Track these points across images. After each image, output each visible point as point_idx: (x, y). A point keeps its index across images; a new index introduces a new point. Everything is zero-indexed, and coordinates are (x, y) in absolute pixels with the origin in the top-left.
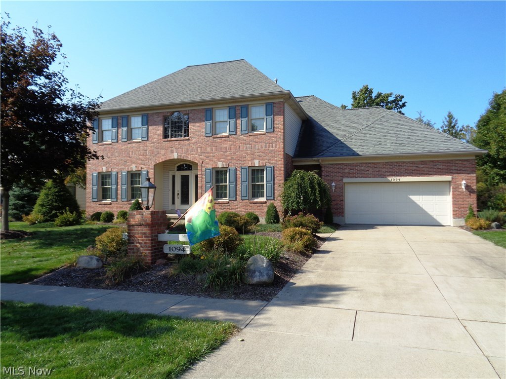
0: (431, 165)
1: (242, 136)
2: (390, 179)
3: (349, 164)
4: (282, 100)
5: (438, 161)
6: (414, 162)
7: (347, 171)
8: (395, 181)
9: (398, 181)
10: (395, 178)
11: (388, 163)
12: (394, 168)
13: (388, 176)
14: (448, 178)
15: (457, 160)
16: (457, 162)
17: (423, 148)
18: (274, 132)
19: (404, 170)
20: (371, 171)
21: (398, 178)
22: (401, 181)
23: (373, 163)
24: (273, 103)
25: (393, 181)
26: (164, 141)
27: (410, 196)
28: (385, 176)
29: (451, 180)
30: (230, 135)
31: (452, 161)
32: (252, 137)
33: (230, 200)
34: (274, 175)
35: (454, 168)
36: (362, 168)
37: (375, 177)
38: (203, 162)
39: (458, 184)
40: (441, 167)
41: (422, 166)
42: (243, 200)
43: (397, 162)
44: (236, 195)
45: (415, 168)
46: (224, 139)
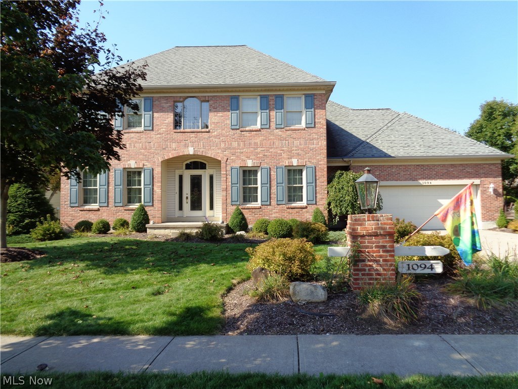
0: (461, 168)
1: (277, 131)
2: (422, 182)
3: (379, 166)
4: (324, 92)
5: (467, 164)
6: (444, 165)
7: (378, 173)
8: (427, 184)
9: (429, 184)
10: (427, 181)
11: (419, 165)
12: (425, 171)
13: (419, 179)
14: (477, 181)
15: (484, 164)
16: (484, 166)
17: (453, 151)
18: (315, 127)
19: (435, 173)
20: (402, 173)
21: (429, 181)
22: (432, 184)
23: (404, 165)
24: (314, 95)
25: (424, 184)
26: (175, 132)
27: (439, 200)
28: (416, 179)
29: (479, 183)
30: (262, 129)
31: (480, 164)
32: (289, 132)
33: (262, 205)
34: (316, 176)
35: (481, 171)
36: (393, 170)
37: (406, 180)
38: (227, 159)
39: (485, 187)
40: (470, 171)
41: (452, 169)
42: (278, 205)
43: (428, 165)
44: (270, 199)
45: (446, 171)
46: (255, 132)
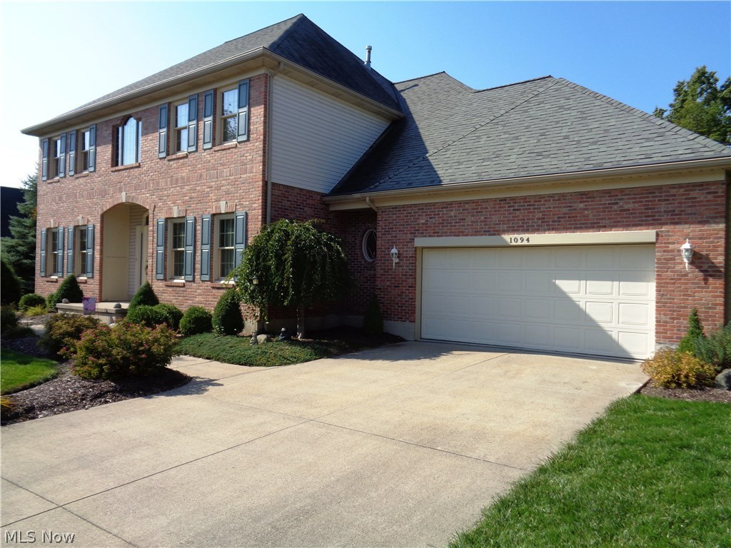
0: (606, 200)
1: (205, 154)
2: (508, 238)
3: (426, 205)
4: (262, 71)
5: (622, 190)
6: (563, 195)
7: (423, 221)
8: (519, 243)
9: (525, 243)
10: (518, 236)
11: (505, 199)
12: (518, 213)
13: (505, 231)
14: (647, 235)
15: (673, 187)
16: (673, 191)
17: (588, 159)
18: (248, 140)
19: (540, 215)
20: (469, 219)
21: (525, 236)
22: (531, 243)
23: (473, 202)
24: (250, 80)
25: (514, 243)
26: (112, 172)
27: (558, 282)
28: (498, 233)
29: (653, 239)
30: (190, 153)
31: (660, 188)
32: (218, 154)
33: (187, 281)
34: (247, 231)
35: (663, 206)
36: (452, 214)
37: (476, 233)
38: (155, 206)
39: (673, 251)
40: (630, 206)
41: (582, 205)
42: (203, 281)
43: (525, 198)
44: (194, 272)
45: (565, 210)
46: (182, 161)
